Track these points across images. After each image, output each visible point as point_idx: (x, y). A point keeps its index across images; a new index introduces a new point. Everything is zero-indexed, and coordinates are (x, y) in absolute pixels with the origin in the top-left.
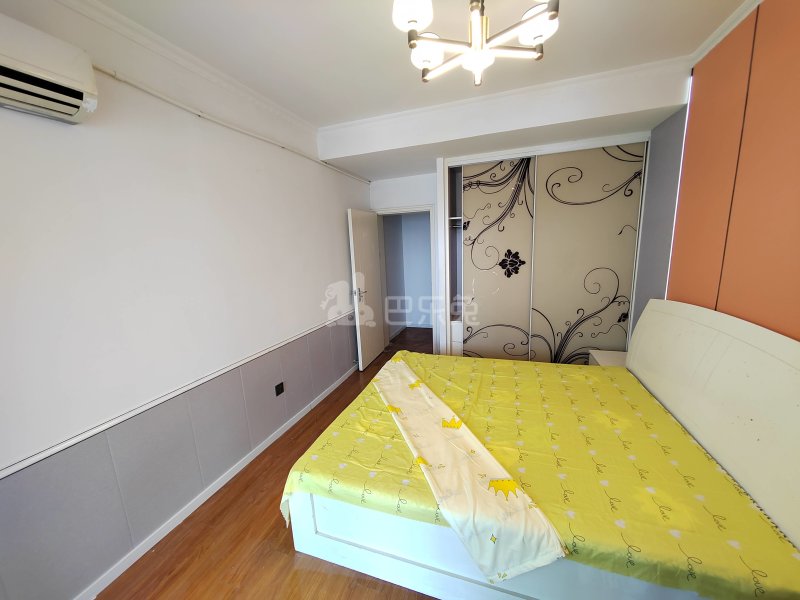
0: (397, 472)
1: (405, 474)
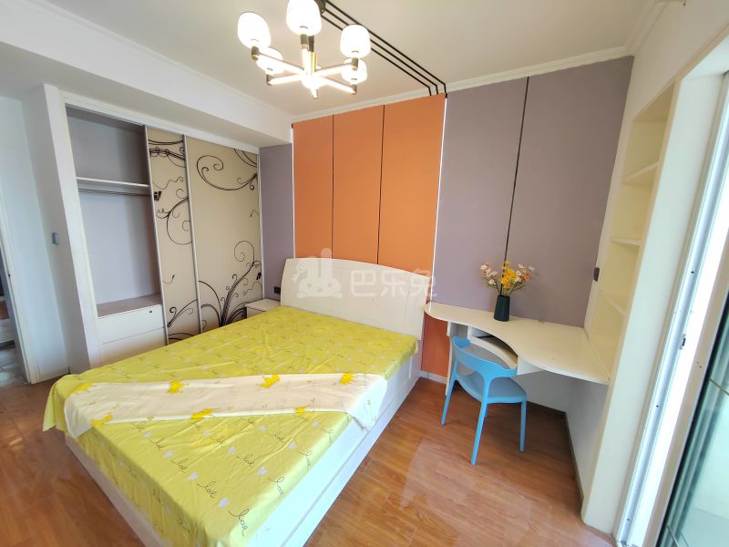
0: (302, 427)
1: (307, 424)
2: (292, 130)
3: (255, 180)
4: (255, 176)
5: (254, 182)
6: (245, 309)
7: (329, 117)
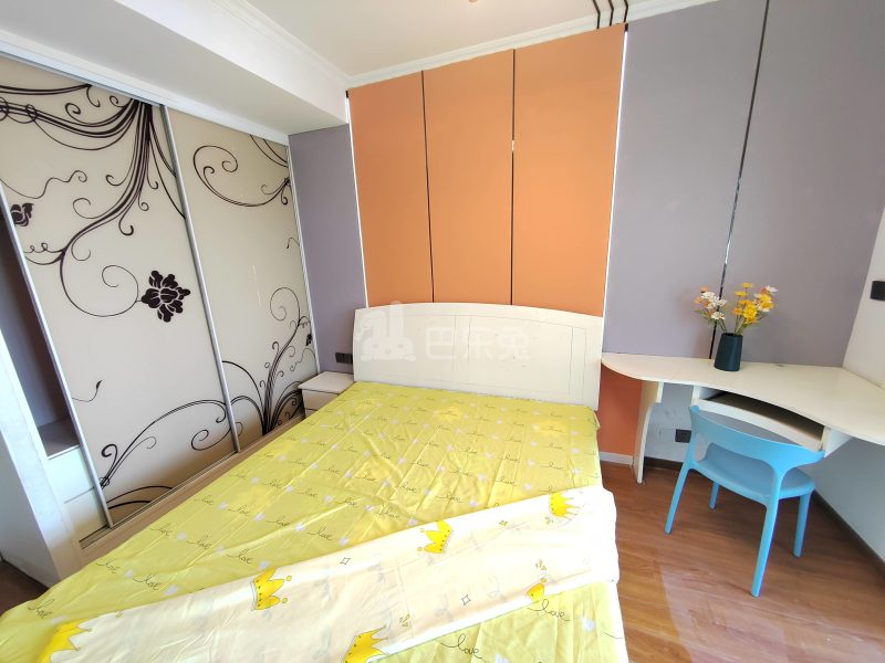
2: (347, 101)
3: (287, 188)
4: (287, 181)
5: (286, 191)
6: (299, 392)
7: (413, 76)
